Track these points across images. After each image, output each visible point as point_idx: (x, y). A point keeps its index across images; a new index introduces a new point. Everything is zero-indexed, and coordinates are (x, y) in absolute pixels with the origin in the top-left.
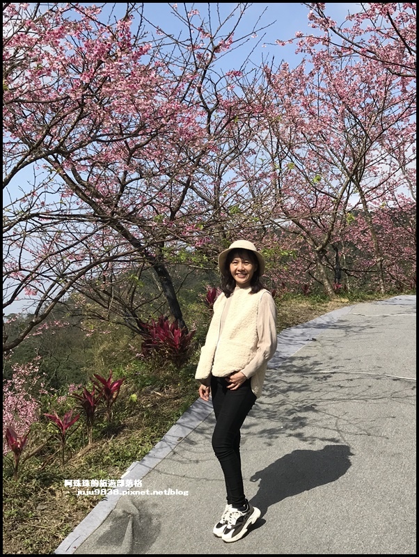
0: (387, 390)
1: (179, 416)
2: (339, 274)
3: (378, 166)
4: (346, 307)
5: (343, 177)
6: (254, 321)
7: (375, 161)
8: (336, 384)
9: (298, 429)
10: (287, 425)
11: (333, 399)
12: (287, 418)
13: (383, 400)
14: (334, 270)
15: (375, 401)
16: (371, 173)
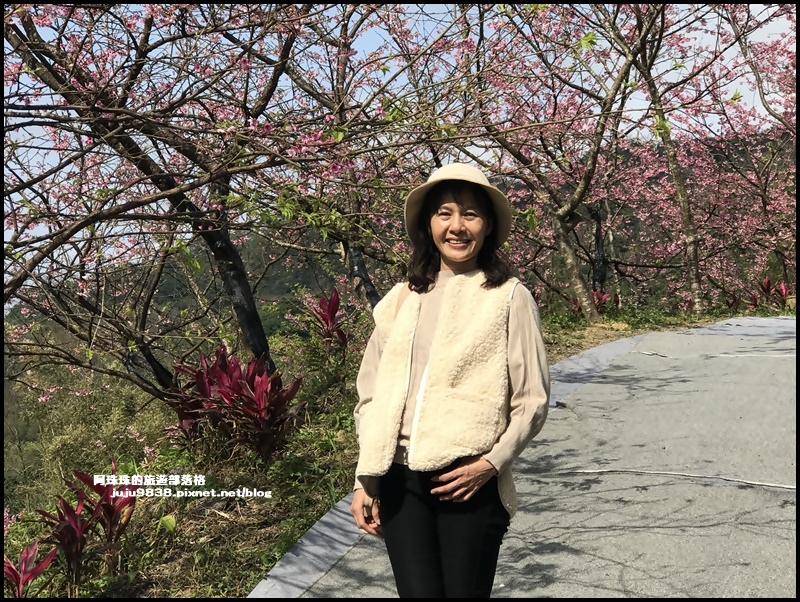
0: (727, 507)
1: (273, 560)
2: (599, 271)
3: (687, 35)
4: (623, 340)
5: (614, 55)
6: (500, 348)
7: (683, 24)
8: (616, 495)
9: (538, 589)
10: (512, 581)
11: (611, 528)
12: (510, 567)
13: (719, 529)
14: (592, 262)
15: (702, 532)
16: (675, 51)
